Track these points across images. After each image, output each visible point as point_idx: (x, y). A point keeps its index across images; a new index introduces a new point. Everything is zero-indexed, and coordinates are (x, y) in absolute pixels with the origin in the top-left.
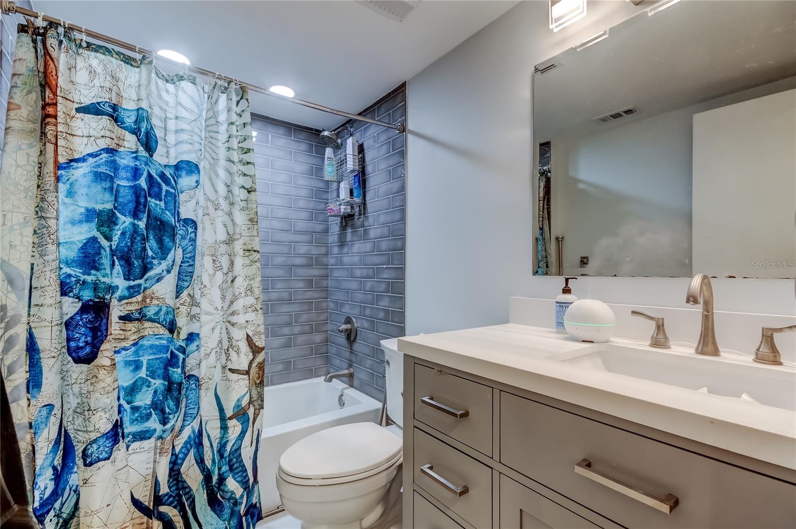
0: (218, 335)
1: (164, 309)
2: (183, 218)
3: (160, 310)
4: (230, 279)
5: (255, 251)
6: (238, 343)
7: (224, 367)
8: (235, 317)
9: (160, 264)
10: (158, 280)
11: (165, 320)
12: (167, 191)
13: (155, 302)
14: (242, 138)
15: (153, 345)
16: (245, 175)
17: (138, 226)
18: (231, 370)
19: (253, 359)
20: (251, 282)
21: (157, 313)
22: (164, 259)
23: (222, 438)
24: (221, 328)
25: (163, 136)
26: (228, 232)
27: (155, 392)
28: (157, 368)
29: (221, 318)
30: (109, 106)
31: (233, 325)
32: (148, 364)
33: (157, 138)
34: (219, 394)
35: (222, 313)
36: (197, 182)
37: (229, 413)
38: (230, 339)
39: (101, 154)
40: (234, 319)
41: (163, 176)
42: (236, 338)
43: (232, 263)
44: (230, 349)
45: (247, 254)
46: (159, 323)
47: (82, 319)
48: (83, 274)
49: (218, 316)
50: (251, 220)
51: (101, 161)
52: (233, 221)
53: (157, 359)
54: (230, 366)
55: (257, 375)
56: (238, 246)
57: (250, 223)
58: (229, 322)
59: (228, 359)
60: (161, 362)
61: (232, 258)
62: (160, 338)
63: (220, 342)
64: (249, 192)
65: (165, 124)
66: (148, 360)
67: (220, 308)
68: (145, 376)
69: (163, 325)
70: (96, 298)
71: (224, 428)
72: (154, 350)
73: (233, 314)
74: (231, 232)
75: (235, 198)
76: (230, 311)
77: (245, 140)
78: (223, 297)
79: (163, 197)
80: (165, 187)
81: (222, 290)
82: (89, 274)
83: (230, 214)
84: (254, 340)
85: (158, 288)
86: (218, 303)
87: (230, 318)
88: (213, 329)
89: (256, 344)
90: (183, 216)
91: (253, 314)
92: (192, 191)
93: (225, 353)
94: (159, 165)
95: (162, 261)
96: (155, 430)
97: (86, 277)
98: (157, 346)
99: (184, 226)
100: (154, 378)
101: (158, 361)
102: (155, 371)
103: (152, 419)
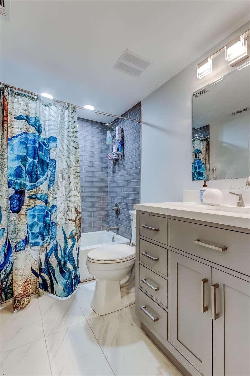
0: (64, 206)
1: (44, 195)
2: (51, 159)
3: (42, 195)
4: (68, 183)
5: (78, 172)
6: (71, 209)
7: (66, 218)
9: (42, 177)
10: (42, 184)
11: (44, 199)
12: (45, 149)
13: (40, 192)
14: (74, 127)
15: (39, 209)
16: (74, 142)
17: (35, 162)
18: (69, 220)
19: (77, 216)
20: (77, 185)
21: (41, 197)
23: (65, 247)
24: (65, 203)
25: (44, 127)
26: (68, 165)
27: (40, 228)
30: (25, 116)
31: (69, 202)
32: (38, 216)
33: (42, 128)
34: (64, 229)
36: (56, 145)
37: (68, 237)
38: (68, 207)
39: (22, 134)
40: (70, 199)
42: (70, 207)
43: (69, 177)
44: (68, 211)
45: (75, 174)
46: (42, 200)
47: (15, 197)
48: (16, 179)
49: (64, 198)
50: (77, 160)
51: (22, 137)
52: (70, 160)
54: (68, 218)
55: (79, 223)
56: (72, 170)
57: (76, 161)
58: (68, 200)
59: (67, 215)
61: (69, 175)
62: (42, 206)
63: (65, 208)
64: (76, 149)
65: (45, 123)
67: (64, 195)
68: (36, 221)
70: (20, 188)
71: (66, 243)
72: (40, 211)
73: (69, 197)
75: (71, 151)
76: (68, 196)
78: (66, 191)
79: (44, 151)
80: (44, 147)
81: (65, 188)
82: (18, 180)
83: (69, 157)
84: (77, 209)
85: (42, 187)
86: (64, 193)
87: (68, 199)
88: (62, 203)
89: (78, 210)
90: (51, 158)
91: (77, 198)
92: (54, 149)
93: (67, 213)
94: (43, 138)
95: (43, 176)
96: (40, 242)
97: (17, 181)
98: (41, 209)
99: (51, 162)
100: (40, 222)
101: (41, 215)
102: (40, 219)
103: (39, 238)
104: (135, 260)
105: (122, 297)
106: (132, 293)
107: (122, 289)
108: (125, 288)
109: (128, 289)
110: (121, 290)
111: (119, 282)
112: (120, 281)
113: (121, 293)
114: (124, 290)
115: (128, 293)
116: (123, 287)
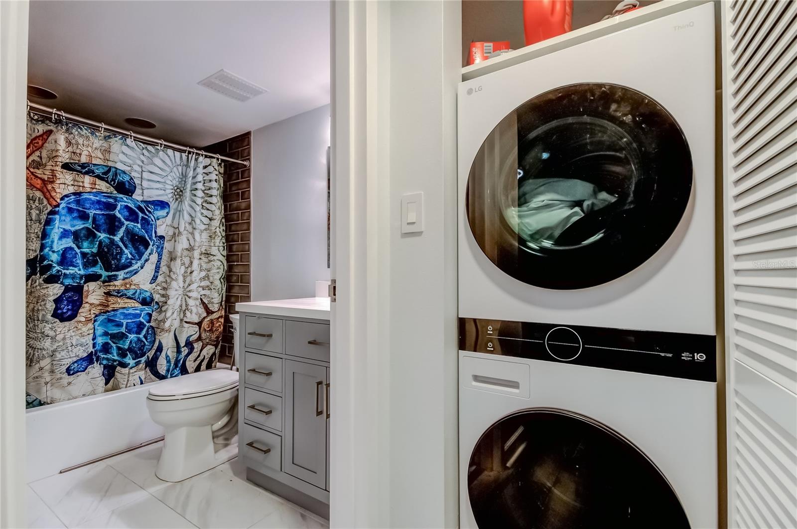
0: (180, 302)
1: (138, 291)
3: (136, 292)
4: (189, 271)
5: (211, 255)
6: (192, 308)
7: (181, 320)
8: (191, 293)
9: (137, 263)
10: (135, 273)
11: (139, 298)
12: (142, 217)
13: (133, 287)
14: (208, 188)
15: (131, 313)
16: (208, 210)
17: (114, 240)
18: (186, 322)
19: (206, 317)
20: (208, 273)
21: (134, 294)
22: (140, 259)
23: (177, 358)
24: (182, 298)
25: (140, 183)
26: (190, 243)
27: (131, 342)
28: (132, 328)
29: (182, 293)
30: (78, 166)
31: (189, 297)
32: (127, 325)
33: (135, 184)
34: (177, 334)
35: (183, 290)
36: (167, 213)
37: (182, 344)
38: (187, 305)
39: (71, 196)
40: (190, 294)
41: (140, 208)
42: (190, 304)
43: (191, 263)
44: (186, 311)
45: (207, 256)
46: (135, 300)
48: (64, 269)
49: (181, 292)
50: (210, 237)
51: (71, 201)
52: (194, 238)
53: (133, 322)
54: (185, 319)
55: (207, 326)
56: (196, 254)
57: (209, 238)
58: (187, 296)
59: (185, 315)
60: (135, 324)
61: (192, 260)
62: (135, 309)
63: (181, 306)
64: (210, 220)
65: (142, 175)
66: (127, 322)
67: (182, 287)
69: (137, 301)
70: (74, 283)
71: (179, 351)
72: (131, 317)
73: (190, 291)
74: (192, 245)
75: (197, 225)
76: (188, 289)
77: (210, 189)
78: (184, 282)
79: (140, 221)
81: (184, 276)
83: (192, 234)
84: (209, 306)
85: (136, 278)
86: (181, 284)
87: (188, 294)
88: (177, 299)
89: (210, 308)
90: (159, 234)
91: (209, 291)
92: (164, 219)
93: (183, 313)
94: (137, 201)
95: (138, 261)
96: (129, 364)
97: (65, 271)
98: (133, 314)
99: (159, 240)
100: (131, 334)
101: (134, 323)
102: (131, 330)
103: (128, 357)
104: (238, 390)
105: (216, 452)
106: (233, 444)
107: (215, 440)
108: (221, 438)
109: (227, 439)
110: (214, 442)
111: (209, 426)
112: (212, 425)
113: (214, 445)
114: (220, 441)
115: (226, 445)
116: (218, 437)
